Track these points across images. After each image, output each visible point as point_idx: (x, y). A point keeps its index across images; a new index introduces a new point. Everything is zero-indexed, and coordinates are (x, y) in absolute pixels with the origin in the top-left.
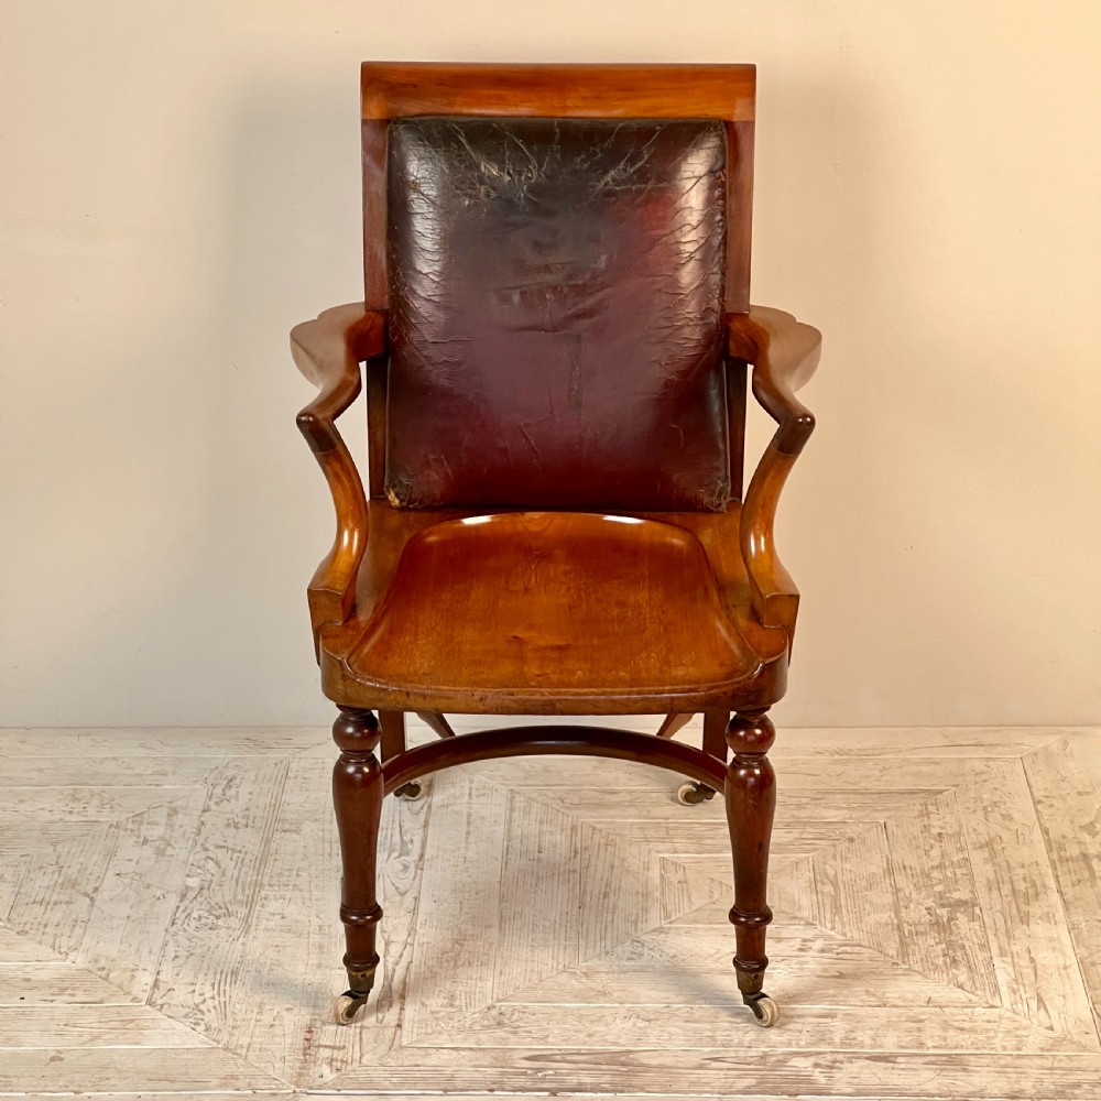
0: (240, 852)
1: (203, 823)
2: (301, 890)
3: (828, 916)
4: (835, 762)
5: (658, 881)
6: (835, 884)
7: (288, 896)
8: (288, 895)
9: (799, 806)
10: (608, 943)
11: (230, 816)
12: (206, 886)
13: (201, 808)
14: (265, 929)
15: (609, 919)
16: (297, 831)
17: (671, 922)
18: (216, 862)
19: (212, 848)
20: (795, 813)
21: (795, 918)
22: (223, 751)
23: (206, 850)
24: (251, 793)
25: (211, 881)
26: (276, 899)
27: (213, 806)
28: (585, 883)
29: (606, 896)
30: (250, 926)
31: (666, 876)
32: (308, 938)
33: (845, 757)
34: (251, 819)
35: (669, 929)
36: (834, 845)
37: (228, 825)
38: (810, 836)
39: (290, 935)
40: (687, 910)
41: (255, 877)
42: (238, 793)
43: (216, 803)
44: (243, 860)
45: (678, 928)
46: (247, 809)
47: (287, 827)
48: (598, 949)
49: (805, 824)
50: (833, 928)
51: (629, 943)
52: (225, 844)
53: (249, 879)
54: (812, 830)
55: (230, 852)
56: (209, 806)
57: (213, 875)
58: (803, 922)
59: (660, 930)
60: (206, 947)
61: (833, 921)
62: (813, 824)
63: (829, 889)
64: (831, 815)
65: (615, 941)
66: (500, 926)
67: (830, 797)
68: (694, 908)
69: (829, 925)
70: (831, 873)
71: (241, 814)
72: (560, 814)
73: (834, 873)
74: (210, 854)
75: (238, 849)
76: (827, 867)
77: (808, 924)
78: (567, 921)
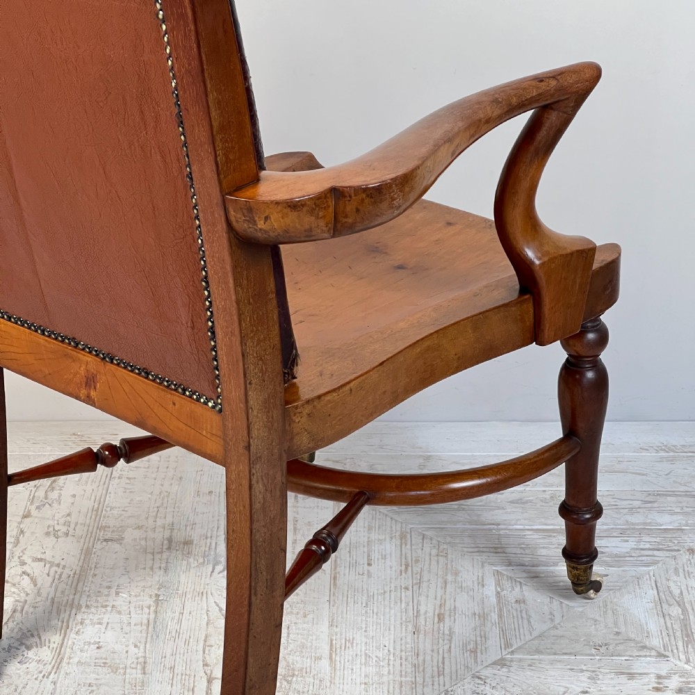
0: (58, 565)
1: (22, 532)
2: (119, 613)
3: (680, 644)
4: (661, 460)
5: (494, 600)
6: (680, 604)
7: (105, 621)
8: (106, 619)
9: (632, 510)
10: (447, 679)
11: (51, 523)
12: (19, 608)
13: (21, 513)
14: (79, 662)
15: (446, 647)
16: (120, 540)
17: (512, 652)
18: (32, 579)
19: (29, 561)
20: (629, 518)
21: (644, 647)
22: (49, 448)
23: (23, 563)
24: (74, 496)
25: (26, 601)
26: (93, 624)
27: (34, 512)
28: (419, 603)
29: (441, 618)
30: (62, 659)
31: (502, 594)
32: (125, 674)
33: (672, 454)
34: (72, 526)
35: (512, 661)
36: (675, 558)
37: (48, 534)
38: (648, 546)
39: (105, 670)
40: (528, 637)
41: (71, 597)
42: (60, 495)
43: (38, 508)
44: (61, 575)
45: (520, 660)
46: (69, 515)
47: (109, 536)
48: (436, 686)
49: (641, 531)
50: (688, 662)
51: (469, 679)
52: (43, 557)
53: (65, 599)
54: (647, 539)
55: (47, 566)
56: (29, 511)
57: (27, 594)
58: (654, 653)
59: (501, 663)
60: (13, 687)
61: (686, 653)
62: (650, 532)
63: (676, 611)
64: (666, 521)
65: (454, 677)
66: (331, 658)
67: (662, 499)
68: (535, 634)
69: (682, 657)
70: (676, 592)
71: (62, 521)
72: (389, 519)
73: (679, 591)
74: (26, 568)
75: (56, 562)
76: (671, 584)
77: (660, 655)
78: (401, 651)
